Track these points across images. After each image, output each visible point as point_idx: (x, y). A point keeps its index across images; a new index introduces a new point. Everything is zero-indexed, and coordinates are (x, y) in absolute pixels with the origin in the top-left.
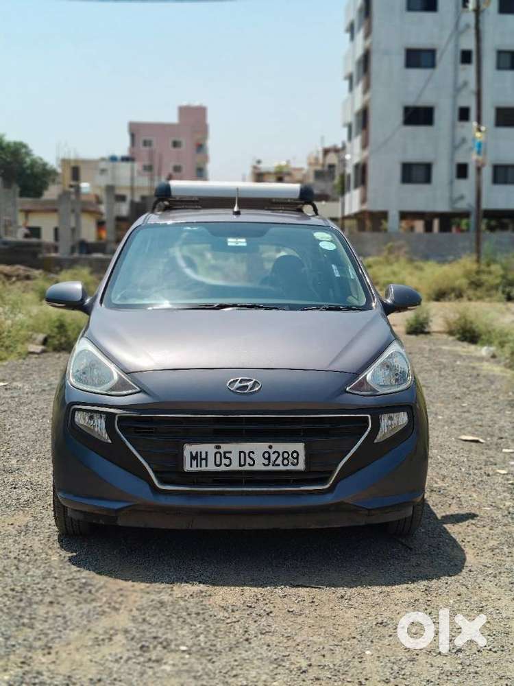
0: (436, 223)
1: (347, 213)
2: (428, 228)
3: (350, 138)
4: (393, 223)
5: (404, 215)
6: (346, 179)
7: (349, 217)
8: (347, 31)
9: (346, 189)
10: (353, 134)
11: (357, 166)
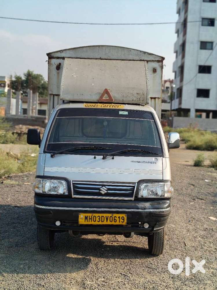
0: (211, 115)
1: (173, 109)
2: (208, 117)
3: (175, 77)
4: (193, 113)
5: (197, 111)
6: (173, 94)
7: (174, 110)
8: (176, 33)
9: (173, 99)
10: (177, 76)
11: (178, 89)
